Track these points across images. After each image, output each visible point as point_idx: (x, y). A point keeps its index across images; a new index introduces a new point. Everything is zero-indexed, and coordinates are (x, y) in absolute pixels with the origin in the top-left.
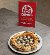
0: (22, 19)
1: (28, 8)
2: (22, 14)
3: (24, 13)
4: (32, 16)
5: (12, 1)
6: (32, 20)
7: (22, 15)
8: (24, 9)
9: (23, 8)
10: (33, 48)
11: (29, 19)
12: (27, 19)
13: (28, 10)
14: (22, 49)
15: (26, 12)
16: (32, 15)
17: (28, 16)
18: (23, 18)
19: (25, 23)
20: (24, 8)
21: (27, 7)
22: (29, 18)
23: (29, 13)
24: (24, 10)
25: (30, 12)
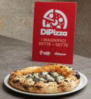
0: (41, 44)
1: (56, 16)
2: (42, 30)
3: (46, 28)
4: (66, 35)
5: (21, 20)
6: (67, 45)
7: (42, 33)
8: (48, 18)
9: (45, 16)
10: (63, 86)
11: (59, 42)
12: (55, 43)
13: (56, 21)
14: (36, 87)
15: (51, 25)
16: (66, 33)
17: (57, 35)
18: (43, 41)
19: (48, 53)
20: (48, 16)
21: (54, 13)
22: (59, 40)
23: (59, 27)
24: (47, 21)
25: (62, 26)
